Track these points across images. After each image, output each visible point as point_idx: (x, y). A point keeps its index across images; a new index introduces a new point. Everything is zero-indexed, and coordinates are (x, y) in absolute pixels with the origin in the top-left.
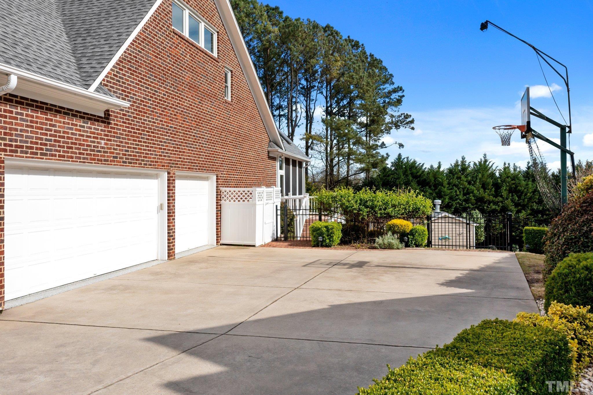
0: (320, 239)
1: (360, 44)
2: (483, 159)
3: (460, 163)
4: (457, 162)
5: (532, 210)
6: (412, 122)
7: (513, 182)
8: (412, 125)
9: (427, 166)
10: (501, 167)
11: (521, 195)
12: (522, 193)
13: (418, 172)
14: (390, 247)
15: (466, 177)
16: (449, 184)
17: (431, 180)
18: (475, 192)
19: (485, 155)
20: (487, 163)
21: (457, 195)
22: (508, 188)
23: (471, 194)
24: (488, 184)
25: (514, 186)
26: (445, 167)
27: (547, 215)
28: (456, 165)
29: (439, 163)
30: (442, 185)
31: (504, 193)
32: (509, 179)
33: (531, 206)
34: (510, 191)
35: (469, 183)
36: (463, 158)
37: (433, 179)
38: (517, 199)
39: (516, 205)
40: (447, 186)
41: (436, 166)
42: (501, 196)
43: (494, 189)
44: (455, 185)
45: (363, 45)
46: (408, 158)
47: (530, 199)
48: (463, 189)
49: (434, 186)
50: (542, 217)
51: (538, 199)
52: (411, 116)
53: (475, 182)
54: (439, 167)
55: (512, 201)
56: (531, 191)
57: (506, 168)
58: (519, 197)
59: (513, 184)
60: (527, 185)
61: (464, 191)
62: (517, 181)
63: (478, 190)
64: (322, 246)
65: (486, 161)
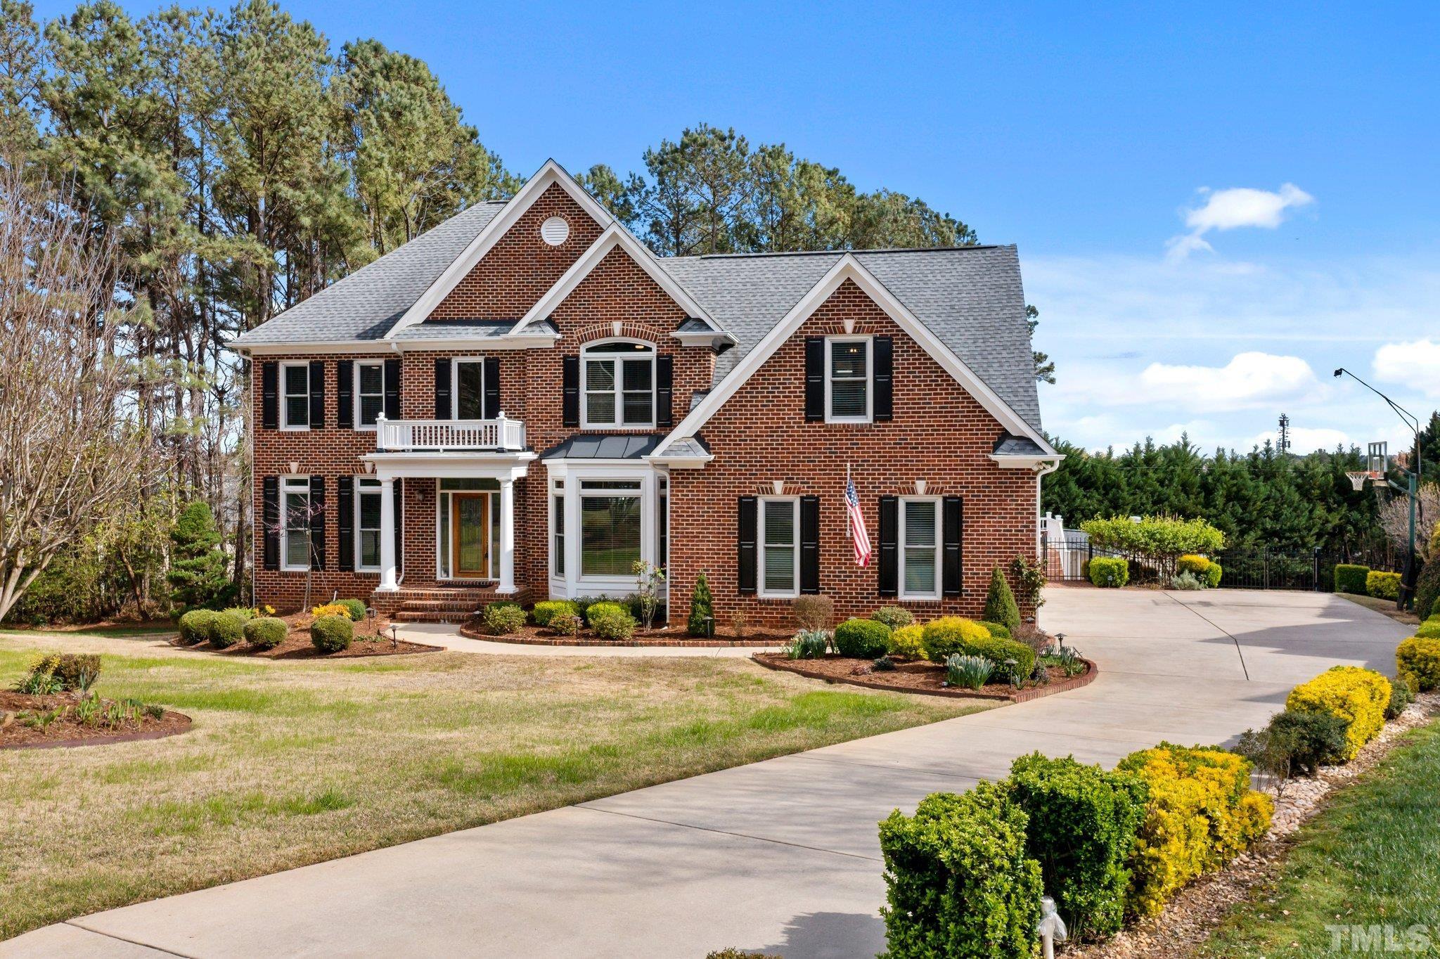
0: (1110, 578)
1: (970, 230)
2: (1182, 442)
3: (1143, 447)
4: (1138, 446)
5: (1264, 530)
6: (1050, 369)
7: (1235, 482)
8: (1052, 375)
9: (1091, 452)
10: (1212, 455)
11: (1247, 504)
12: (1248, 501)
13: (1077, 464)
14: (1190, 587)
15: (1155, 472)
16: (1129, 484)
17: (1098, 478)
18: (1173, 498)
19: (1185, 434)
20: (1189, 449)
21: (1143, 504)
22: (1225, 492)
23: (1166, 503)
24: (1193, 484)
25: (1235, 489)
26: (1118, 453)
27: (1287, 538)
28: (1137, 451)
29: (1110, 448)
30: (1118, 487)
31: (1220, 501)
32: (1227, 478)
33: (1263, 524)
34: (1229, 498)
35: (1162, 483)
36: (1149, 440)
37: (1102, 477)
38: (1241, 511)
39: (1240, 521)
40: (1127, 488)
41: (1105, 452)
42: (1215, 507)
43: (1203, 494)
44: (1138, 487)
45: (974, 232)
46: (1057, 439)
47: (1261, 511)
48: (1153, 494)
49: (1104, 488)
50: (1280, 542)
51: (1274, 512)
52: (1046, 357)
53: (1171, 480)
54: (1110, 453)
55: (1233, 514)
56: (1262, 497)
57: (1220, 458)
58: (1244, 508)
59: (1234, 485)
60: (1257, 487)
61: (1153, 497)
62: (1240, 481)
63: (1177, 496)
64: (1112, 587)
65: (1186, 445)
